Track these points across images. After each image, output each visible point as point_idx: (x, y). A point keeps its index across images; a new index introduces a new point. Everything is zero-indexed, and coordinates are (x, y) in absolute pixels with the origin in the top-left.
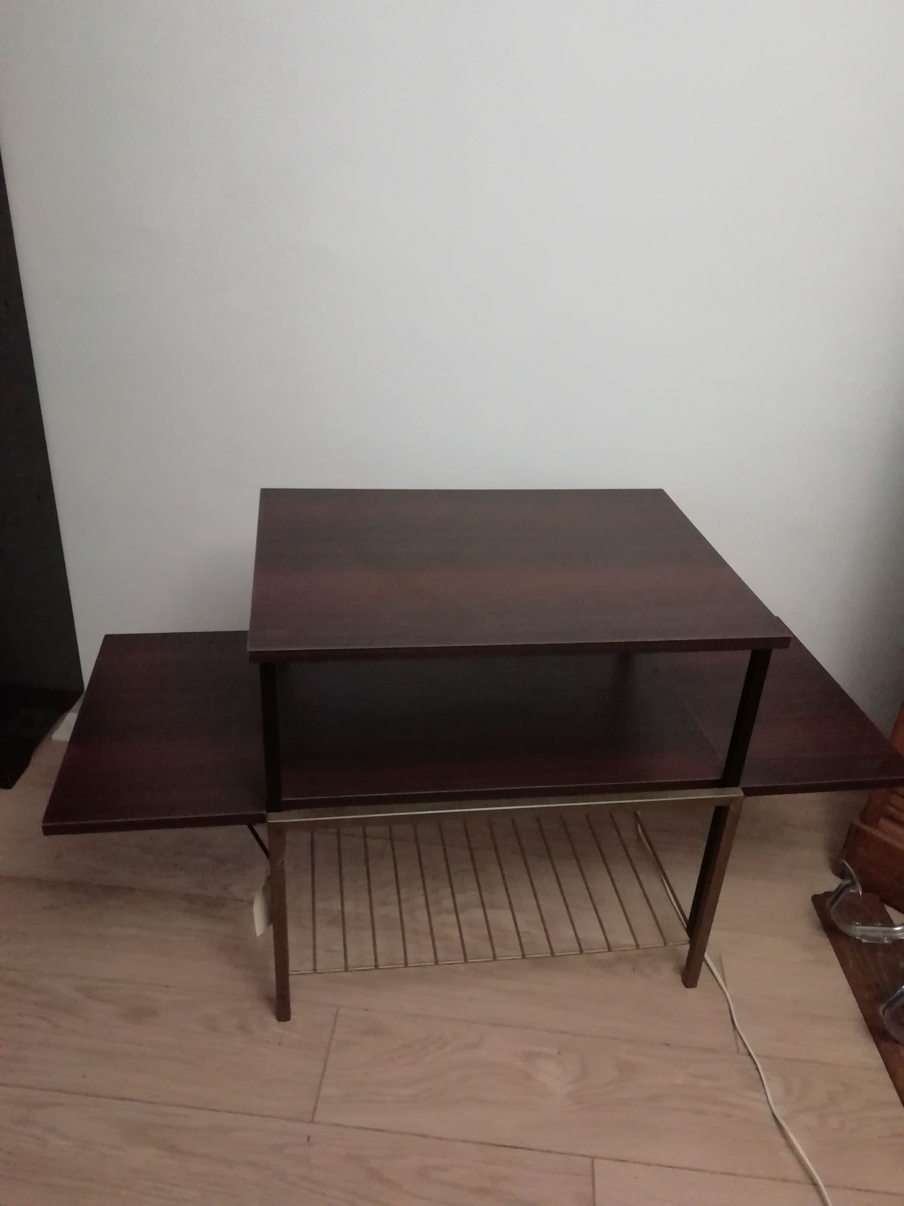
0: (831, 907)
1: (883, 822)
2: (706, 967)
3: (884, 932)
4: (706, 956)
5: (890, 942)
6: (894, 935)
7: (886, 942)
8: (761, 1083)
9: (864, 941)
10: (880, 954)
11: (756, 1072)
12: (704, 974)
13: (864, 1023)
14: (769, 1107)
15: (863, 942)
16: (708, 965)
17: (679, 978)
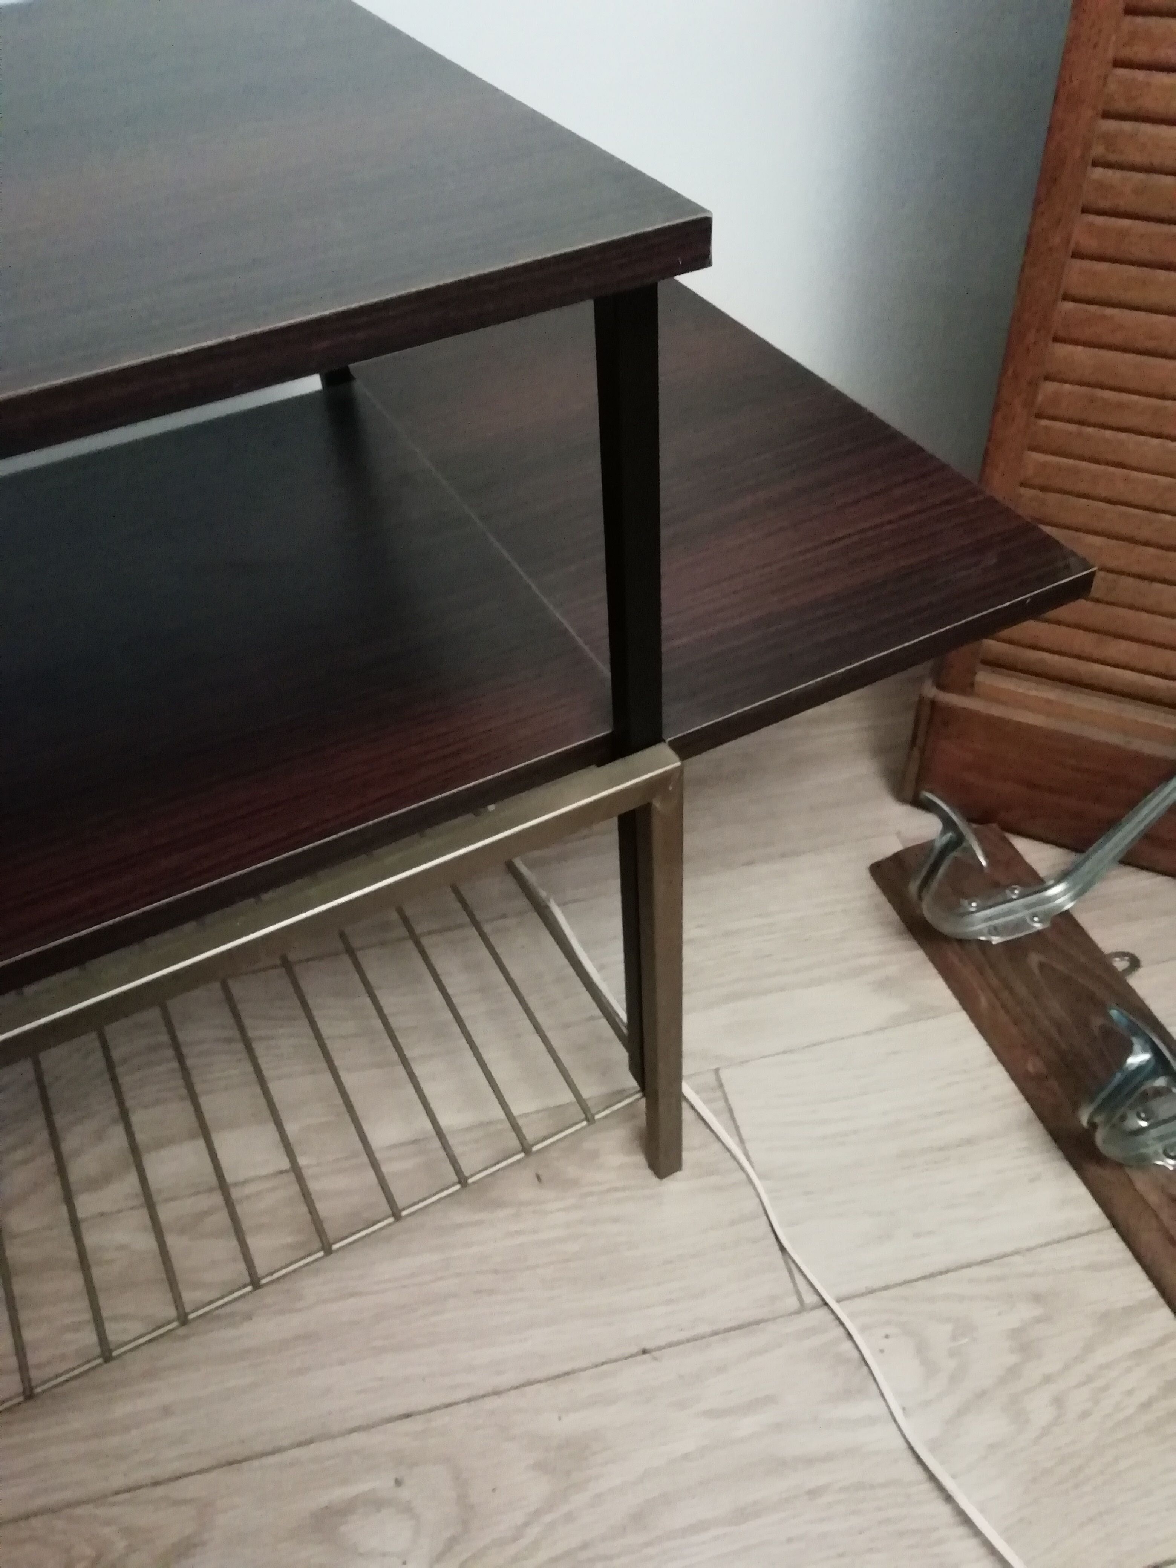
0: (920, 898)
1: (985, 678)
2: (692, 1112)
3: (1028, 907)
4: (687, 1089)
5: (1048, 925)
6: (1052, 905)
7: (1038, 926)
8: (865, 1368)
9: (996, 940)
10: (1034, 959)
11: (848, 1345)
12: (691, 1134)
13: (1038, 1129)
14: (896, 1429)
15: (994, 943)
16: (692, 1107)
17: (640, 1159)
